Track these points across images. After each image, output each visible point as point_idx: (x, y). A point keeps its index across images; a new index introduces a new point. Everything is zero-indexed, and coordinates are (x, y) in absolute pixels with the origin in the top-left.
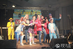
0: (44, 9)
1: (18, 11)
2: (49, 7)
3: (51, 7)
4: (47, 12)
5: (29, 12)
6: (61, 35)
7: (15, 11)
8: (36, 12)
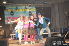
0: (39, 5)
1: (10, 8)
2: (44, 3)
3: (46, 3)
4: (43, 9)
5: (22, 9)
6: (58, 34)
7: (6, 8)
8: (30, 9)
